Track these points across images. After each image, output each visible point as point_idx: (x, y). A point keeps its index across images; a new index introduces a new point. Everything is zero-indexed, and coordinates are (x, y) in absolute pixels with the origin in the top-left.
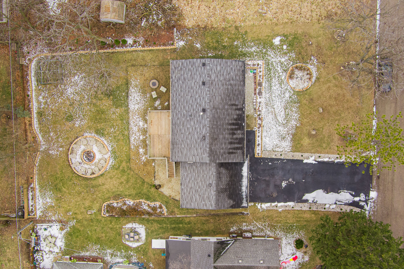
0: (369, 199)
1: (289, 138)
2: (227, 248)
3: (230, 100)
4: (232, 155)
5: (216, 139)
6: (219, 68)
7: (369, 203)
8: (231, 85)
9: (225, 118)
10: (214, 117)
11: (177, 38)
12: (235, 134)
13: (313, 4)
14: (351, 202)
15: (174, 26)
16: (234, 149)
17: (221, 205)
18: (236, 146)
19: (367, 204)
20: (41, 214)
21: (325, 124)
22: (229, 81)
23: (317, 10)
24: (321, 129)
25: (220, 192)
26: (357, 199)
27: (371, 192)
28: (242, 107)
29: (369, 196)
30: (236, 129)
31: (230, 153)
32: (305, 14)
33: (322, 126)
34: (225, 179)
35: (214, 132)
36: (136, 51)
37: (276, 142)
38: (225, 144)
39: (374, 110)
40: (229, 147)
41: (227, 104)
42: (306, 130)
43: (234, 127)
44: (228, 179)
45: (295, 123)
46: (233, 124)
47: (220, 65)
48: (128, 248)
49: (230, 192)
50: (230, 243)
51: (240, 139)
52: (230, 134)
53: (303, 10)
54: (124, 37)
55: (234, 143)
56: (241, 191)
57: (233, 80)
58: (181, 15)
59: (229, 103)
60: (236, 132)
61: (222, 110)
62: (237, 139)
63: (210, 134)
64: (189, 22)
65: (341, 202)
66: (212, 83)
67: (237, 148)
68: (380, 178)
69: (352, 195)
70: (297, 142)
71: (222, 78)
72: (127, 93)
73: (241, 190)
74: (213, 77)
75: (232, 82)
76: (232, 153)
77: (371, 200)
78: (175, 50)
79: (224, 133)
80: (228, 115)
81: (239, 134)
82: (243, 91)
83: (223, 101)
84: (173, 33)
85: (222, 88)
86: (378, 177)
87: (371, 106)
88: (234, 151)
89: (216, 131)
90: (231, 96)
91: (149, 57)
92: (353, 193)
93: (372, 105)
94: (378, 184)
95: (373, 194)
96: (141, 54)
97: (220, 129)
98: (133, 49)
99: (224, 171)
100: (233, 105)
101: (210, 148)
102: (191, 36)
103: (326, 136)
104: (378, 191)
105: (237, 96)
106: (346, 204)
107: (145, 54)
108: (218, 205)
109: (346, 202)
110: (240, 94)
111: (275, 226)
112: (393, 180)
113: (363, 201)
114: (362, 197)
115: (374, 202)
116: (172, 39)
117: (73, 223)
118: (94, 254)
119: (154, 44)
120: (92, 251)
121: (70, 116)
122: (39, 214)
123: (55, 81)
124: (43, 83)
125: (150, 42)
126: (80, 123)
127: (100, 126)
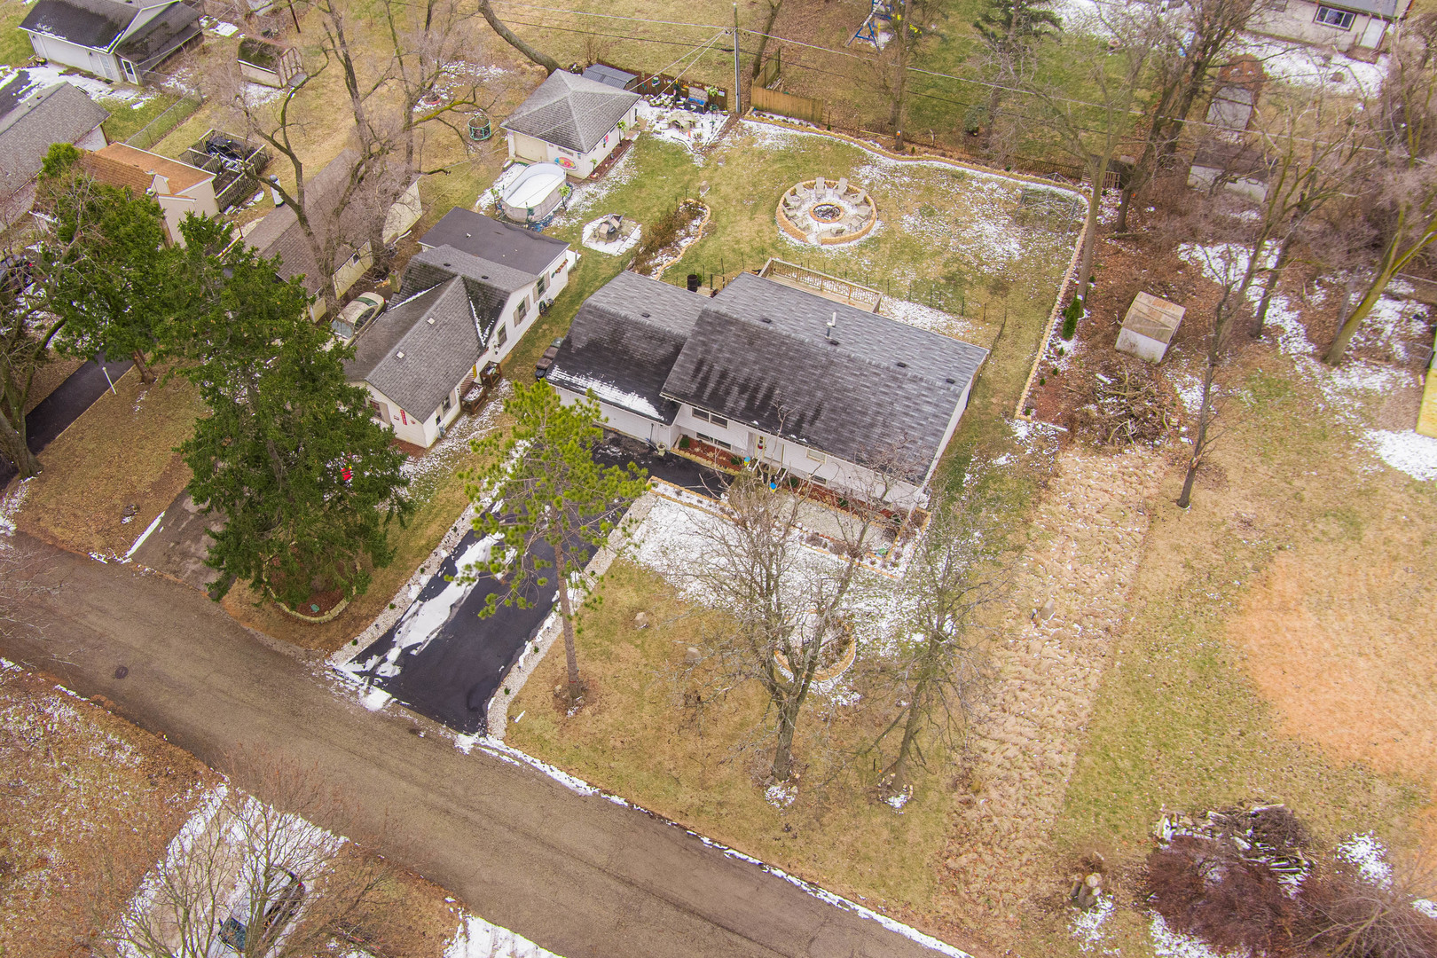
0: (371, 682)
1: (658, 563)
2: (477, 320)
3: (833, 410)
4: (693, 367)
5: (751, 344)
6: (927, 409)
7: (361, 681)
8: (872, 425)
9: (792, 382)
10: (808, 355)
11: (1040, 427)
12: (742, 392)
13: (1024, 753)
14: (397, 637)
15: (1072, 430)
16: (706, 379)
17: (585, 319)
18: (712, 385)
19: (361, 674)
20: (746, 127)
21: (647, 656)
22: (885, 425)
23: (998, 754)
24: (639, 642)
25: (619, 325)
26: (393, 654)
27: (389, 695)
28: (803, 433)
29: (379, 686)
30: (752, 399)
31: (701, 363)
32: (1000, 721)
33: (646, 646)
34: (641, 348)
35: (770, 344)
36: (1037, 348)
37: (663, 535)
38: (729, 361)
39: (615, 799)
40: (717, 367)
41: (828, 398)
42: (658, 609)
43: (760, 396)
44: (637, 356)
45: (689, 590)
46: (769, 396)
47: (935, 416)
48: (589, 218)
49: (607, 349)
50: (483, 332)
51: (724, 401)
52: (748, 380)
53: (1012, 719)
54: (1081, 338)
55: (719, 383)
56: (592, 376)
57: (883, 435)
58: (1098, 450)
59: (826, 405)
60: (746, 396)
61: (817, 381)
62: (728, 393)
63: (772, 332)
64: (1073, 461)
65: (411, 617)
66: (895, 379)
67: (703, 386)
68: (410, 736)
69: (414, 647)
70: (635, 576)
71: (898, 407)
72: (940, 308)
73: (595, 376)
74: (909, 387)
75: (878, 430)
76: (698, 370)
77: (365, 687)
78: (1009, 414)
79: (757, 367)
80: (797, 393)
81: (736, 402)
82: (843, 451)
83: (838, 391)
84: (1055, 423)
85: (873, 399)
86: (414, 731)
87: (634, 794)
88: (701, 375)
89: (771, 349)
90: (844, 416)
91: (1012, 369)
92: (414, 652)
93: (635, 799)
94: (400, 722)
95: (378, 699)
96: (1026, 357)
97: (771, 360)
98: (1045, 344)
99: (662, 352)
100: (818, 412)
102: (1033, 453)
103: (612, 648)
104: (378, 716)
105: (836, 430)
106: (399, 623)
107: (1022, 364)
108: (590, 312)
109: (405, 626)
110: (839, 440)
111: (454, 461)
112: (380, 766)
113: (376, 667)
114: (389, 670)
115: (355, 693)
116: (1040, 417)
117: (699, 161)
118: (612, 173)
119: (1042, 383)
120: (621, 171)
121: (931, 213)
122: (747, 124)
123: (1024, 215)
124: (1027, 198)
125: (1049, 378)
126: (909, 223)
127: (885, 248)
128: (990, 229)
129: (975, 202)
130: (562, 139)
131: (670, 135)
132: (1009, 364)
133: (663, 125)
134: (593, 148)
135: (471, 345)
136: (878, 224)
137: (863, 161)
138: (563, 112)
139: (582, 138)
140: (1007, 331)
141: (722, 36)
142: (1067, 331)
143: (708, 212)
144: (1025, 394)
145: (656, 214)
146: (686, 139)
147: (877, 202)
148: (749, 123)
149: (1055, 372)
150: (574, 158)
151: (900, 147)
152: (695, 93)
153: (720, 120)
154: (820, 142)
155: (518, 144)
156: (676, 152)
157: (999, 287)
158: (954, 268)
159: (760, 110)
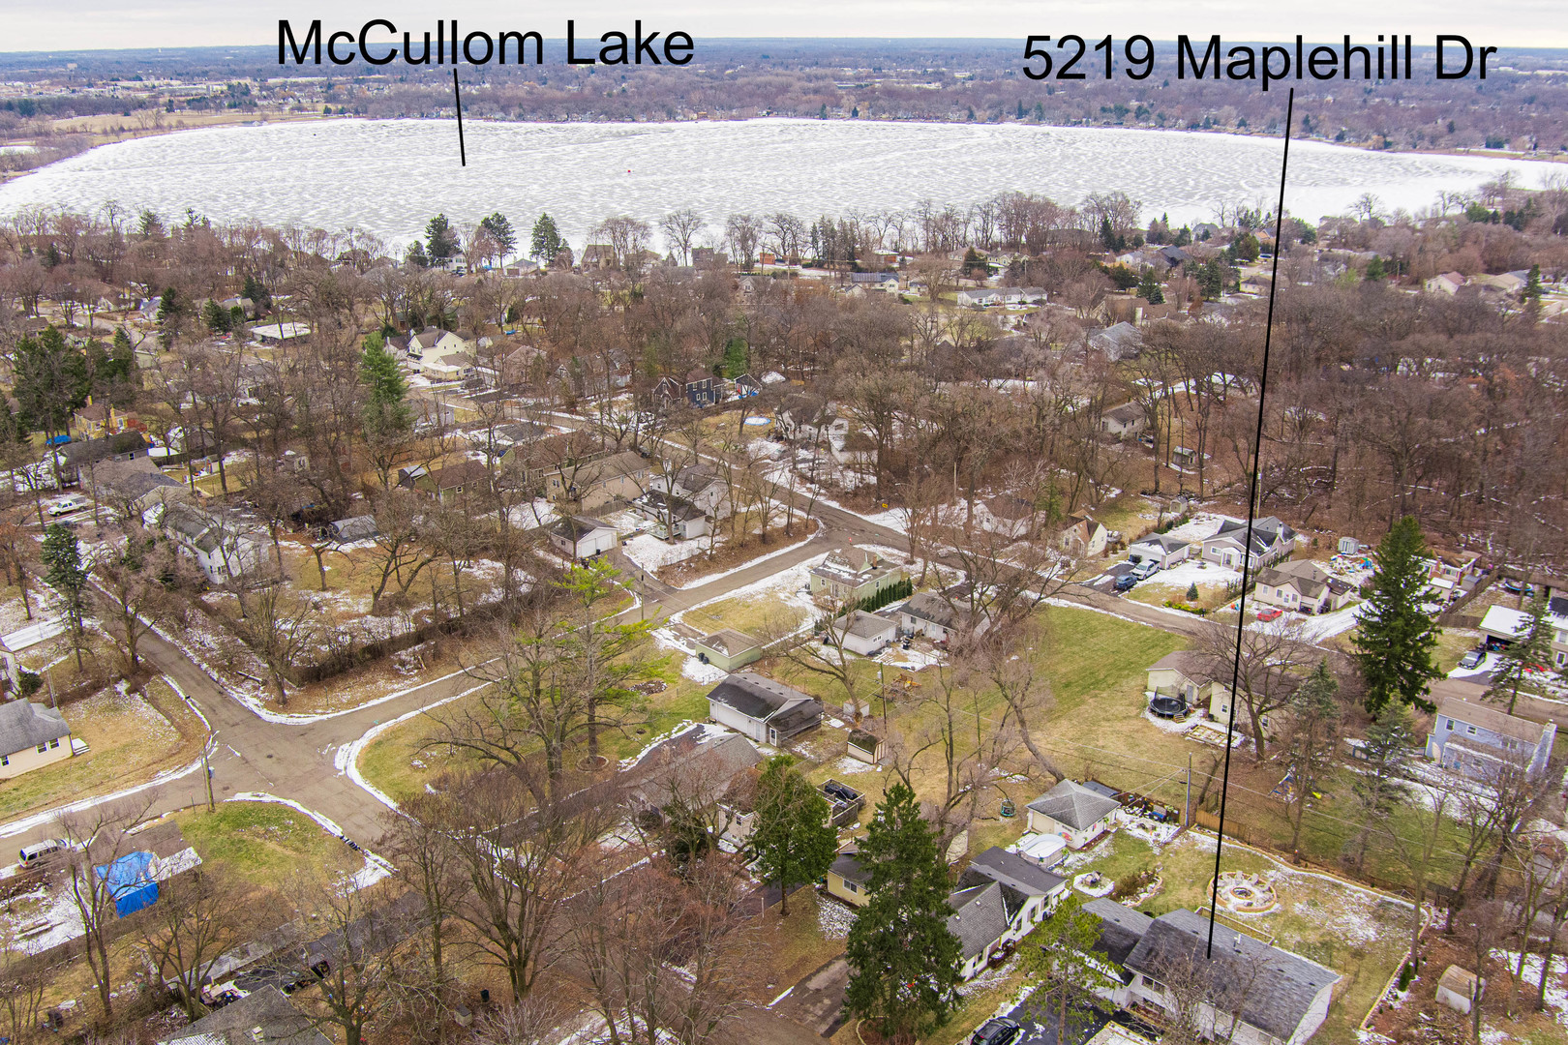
2: (1006, 910)
4: (1145, 952)
5: (1185, 944)
6: (1295, 997)
8: (1258, 1002)
10: (1220, 956)
11: (1376, 1036)
16: (1153, 960)
18: (1157, 963)
22: (1267, 1003)
31: (1151, 950)
36: (1380, 993)
44: (1111, 943)
47: (1300, 1002)
48: (1079, 872)
50: (1009, 917)
54: (1412, 991)
57: (1265, 1008)
63: (1198, 939)
66: (1276, 977)
67: (1151, 963)
71: (1276, 994)
74: (1285, 983)
76: (1148, 954)
78: (1356, 1026)
83: (1238, 979)
84: (1387, 1035)
85: (1261, 987)
88: (1150, 957)
91: (1361, 1001)
96: (1372, 997)
98: (1385, 992)
99: (1126, 942)
101: (1175, 930)
107: (1368, 1000)
111: (981, 991)
116: (1377, 1031)
117: (1156, 851)
118: (1096, 849)
119: (1381, 1012)
120: (1102, 849)
121: (1315, 905)
122: (1192, 834)
123: (1380, 914)
124: (1383, 904)
125: (1385, 1010)
126: (1298, 908)
127: (1281, 920)
128: (1355, 919)
129: (1347, 902)
130: (1066, 819)
131: (1137, 833)
132: (1359, 999)
133: (1134, 825)
134: (1085, 829)
135: (1000, 923)
136: (1277, 905)
137: (1271, 867)
138: (1069, 803)
139: (1080, 820)
140: (1360, 980)
141: (1179, 771)
142: (1402, 985)
143: (1160, 881)
144: (1368, 1016)
145: (1125, 875)
146: (1149, 837)
147: (1276, 891)
148: (1193, 833)
149: (1391, 1007)
150: (1072, 834)
151: (1298, 860)
152: (1157, 808)
153: (1174, 829)
154: (1242, 851)
155: (1035, 819)
156: (1142, 844)
157: (1358, 954)
158: (1327, 938)
159: (1202, 827)
